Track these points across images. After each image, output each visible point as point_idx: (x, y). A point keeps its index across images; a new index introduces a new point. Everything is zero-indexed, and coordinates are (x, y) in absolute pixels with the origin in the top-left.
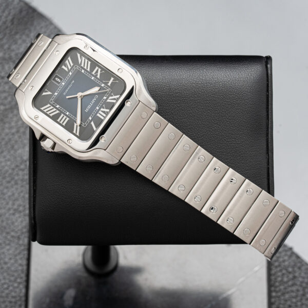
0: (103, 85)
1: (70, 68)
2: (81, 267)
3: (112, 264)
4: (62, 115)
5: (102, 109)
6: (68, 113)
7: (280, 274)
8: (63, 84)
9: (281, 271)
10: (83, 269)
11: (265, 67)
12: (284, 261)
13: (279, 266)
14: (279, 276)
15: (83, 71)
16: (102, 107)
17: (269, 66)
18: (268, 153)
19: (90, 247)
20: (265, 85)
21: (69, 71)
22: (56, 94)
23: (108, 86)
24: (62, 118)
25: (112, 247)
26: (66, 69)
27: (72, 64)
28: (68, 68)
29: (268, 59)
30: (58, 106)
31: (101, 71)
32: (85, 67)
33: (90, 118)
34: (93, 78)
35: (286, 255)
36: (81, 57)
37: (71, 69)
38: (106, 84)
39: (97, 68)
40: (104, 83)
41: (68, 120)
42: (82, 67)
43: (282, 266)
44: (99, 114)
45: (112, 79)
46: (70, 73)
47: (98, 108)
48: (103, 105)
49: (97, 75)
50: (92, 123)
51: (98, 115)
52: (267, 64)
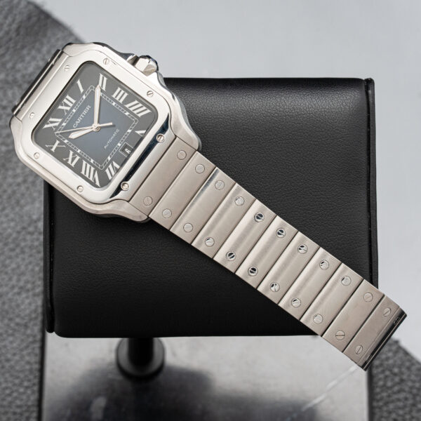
0: (66, 141)
1: (110, 166)
2: (113, 367)
3: (156, 364)
4: (121, 101)
5: (68, 108)
6: (114, 104)
7: (381, 376)
8: (119, 145)
9: (383, 372)
10: (116, 371)
11: (364, 93)
12: (388, 359)
13: (381, 365)
14: (380, 379)
15: (92, 161)
16: (68, 112)
17: (370, 92)
18: (369, 211)
19: (126, 340)
20: (365, 119)
21: (111, 162)
22: (129, 131)
23: (59, 140)
24: (121, 97)
25: (156, 339)
26: (115, 164)
27: (107, 171)
28: (113, 165)
29: (369, 82)
30: (127, 114)
31: (68, 160)
32: (88, 166)
33: (84, 97)
34: (79, 151)
35: (390, 351)
36: (95, 180)
37: (108, 165)
38: (62, 143)
39: (73, 165)
40: (64, 144)
41: (113, 94)
42: (94, 166)
43: (385, 366)
44: (72, 103)
45: (53, 150)
46: (109, 158)
47: (74, 111)
48: (67, 115)
49: (73, 155)
50: (82, 90)
51: (74, 101)
52: (367, 89)
